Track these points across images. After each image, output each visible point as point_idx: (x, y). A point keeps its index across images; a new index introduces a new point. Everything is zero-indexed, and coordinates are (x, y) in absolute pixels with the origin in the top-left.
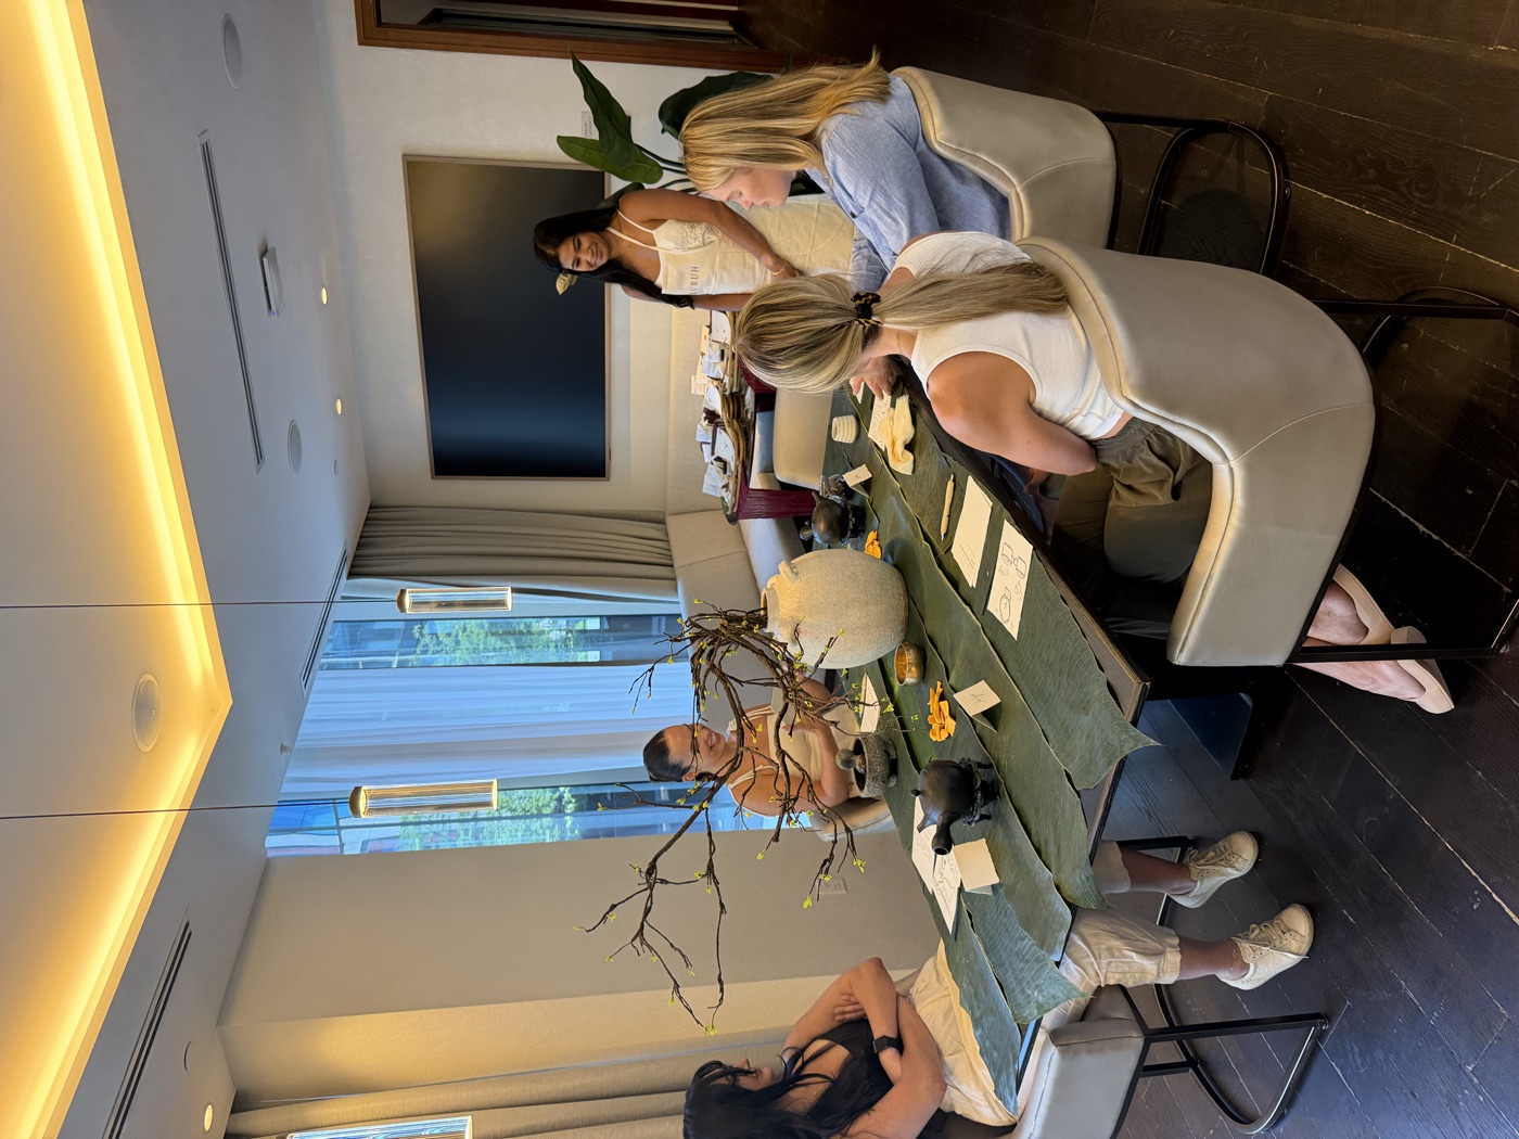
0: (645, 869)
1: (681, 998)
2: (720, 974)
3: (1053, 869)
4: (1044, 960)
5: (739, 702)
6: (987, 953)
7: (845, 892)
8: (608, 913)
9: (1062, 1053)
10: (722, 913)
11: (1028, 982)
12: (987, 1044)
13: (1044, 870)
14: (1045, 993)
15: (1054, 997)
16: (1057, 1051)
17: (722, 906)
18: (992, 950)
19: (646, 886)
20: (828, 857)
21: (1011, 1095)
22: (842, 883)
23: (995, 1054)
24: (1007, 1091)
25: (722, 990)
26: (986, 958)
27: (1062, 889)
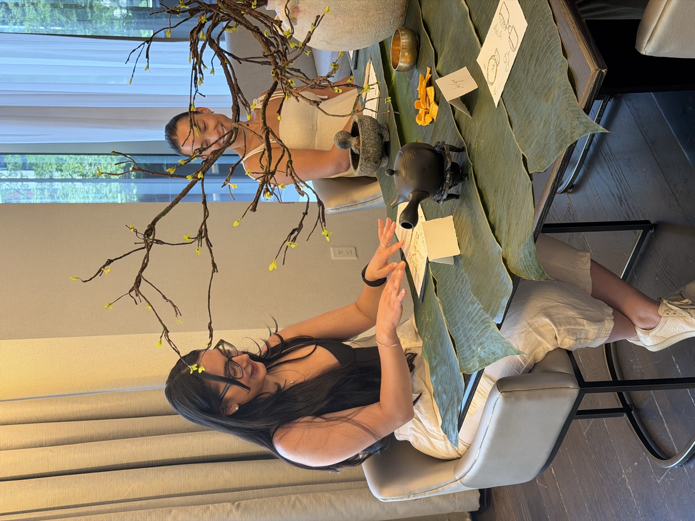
0: (143, 229)
1: (169, 341)
2: (211, 323)
3: (503, 245)
4: (488, 322)
5: (236, 80)
6: (445, 314)
7: (356, 258)
8: (104, 267)
9: (506, 398)
10: (213, 271)
11: (474, 340)
12: (440, 388)
13: (496, 245)
14: (487, 350)
15: (493, 353)
16: (501, 396)
17: (214, 265)
18: (449, 312)
19: (143, 245)
20: (298, 227)
21: (454, 430)
22: (353, 250)
23: (444, 397)
24: (451, 427)
25: (211, 336)
26: (444, 317)
27: (508, 262)
